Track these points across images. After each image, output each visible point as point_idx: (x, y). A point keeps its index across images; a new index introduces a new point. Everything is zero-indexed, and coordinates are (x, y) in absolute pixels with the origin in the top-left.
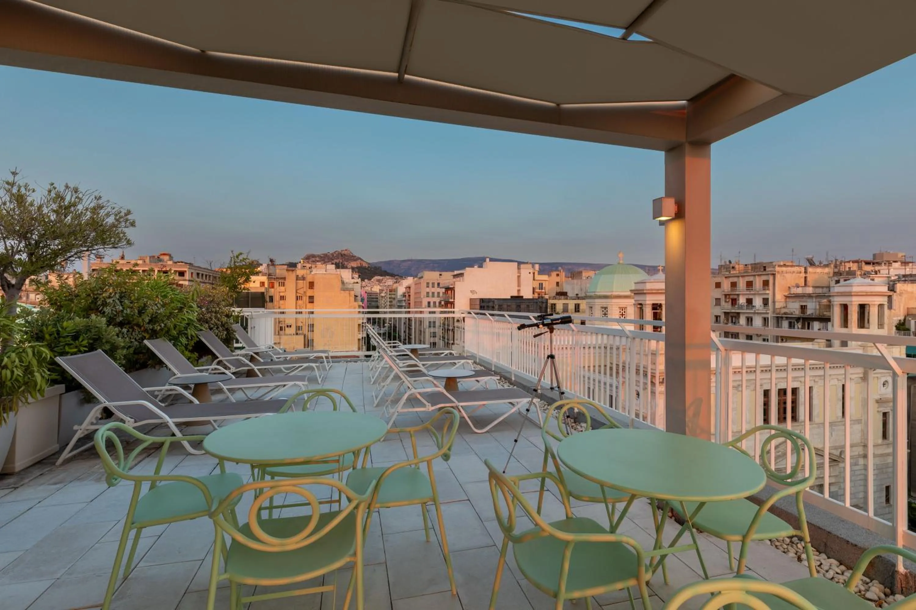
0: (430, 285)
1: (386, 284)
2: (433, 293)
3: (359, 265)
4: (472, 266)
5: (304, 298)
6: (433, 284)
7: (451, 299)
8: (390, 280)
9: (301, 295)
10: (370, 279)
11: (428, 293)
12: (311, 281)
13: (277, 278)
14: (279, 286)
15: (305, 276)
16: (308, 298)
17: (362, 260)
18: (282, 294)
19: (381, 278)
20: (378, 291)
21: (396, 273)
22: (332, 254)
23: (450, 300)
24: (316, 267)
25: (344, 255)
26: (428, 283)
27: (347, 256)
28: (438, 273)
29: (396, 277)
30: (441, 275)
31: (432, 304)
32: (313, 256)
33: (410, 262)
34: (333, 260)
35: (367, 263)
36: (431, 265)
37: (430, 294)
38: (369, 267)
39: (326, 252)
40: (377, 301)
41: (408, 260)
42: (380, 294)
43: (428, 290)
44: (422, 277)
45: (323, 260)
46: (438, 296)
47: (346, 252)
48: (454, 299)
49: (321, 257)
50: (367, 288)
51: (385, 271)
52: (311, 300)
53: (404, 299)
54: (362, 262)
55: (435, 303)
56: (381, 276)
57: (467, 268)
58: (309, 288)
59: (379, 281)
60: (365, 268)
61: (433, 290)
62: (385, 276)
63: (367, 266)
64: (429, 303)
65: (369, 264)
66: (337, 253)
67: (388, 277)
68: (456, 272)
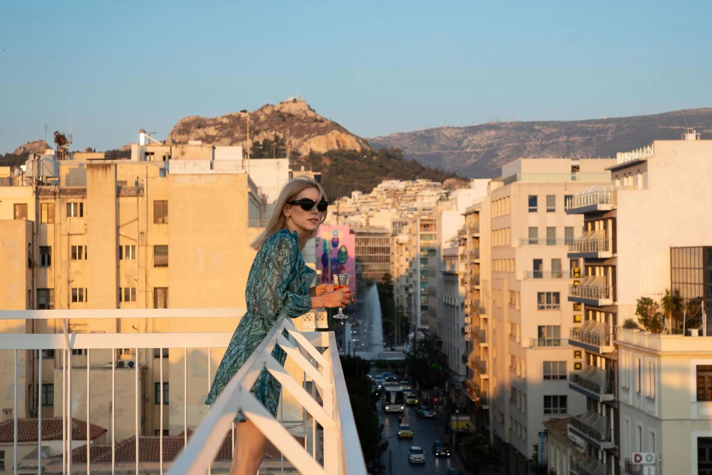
0: (542, 204)
1: (415, 205)
2: (551, 231)
3: (336, 147)
4: (678, 135)
5: (140, 252)
6: (551, 199)
7: (606, 249)
8: (427, 192)
9: (131, 243)
10: (366, 190)
11: (533, 231)
12: (160, 198)
13: (62, 192)
14: (69, 215)
15: (143, 181)
16: (151, 250)
17: (342, 130)
18: (76, 241)
19: (399, 185)
20: (389, 228)
21: (448, 168)
22: (255, 117)
23: (602, 254)
24: (183, 153)
25: (290, 115)
26: (533, 201)
27: (299, 120)
28: (568, 163)
29: (447, 181)
30: (575, 169)
31: (546, 267)
32: (200, 124)
33: (493, 133)
34: (257, 133)
35: (358, 138)
36: (562, 139)
37: (542, 234)
38: (364, 151)
39: (235, 111)
40: (387, 260)
41: (490, 127)
42: (394, 235)
43: (533, 220)
44: (513, 179)
45: (230, 135)
46: (569, 240)
47: (293, 109)
48: (614, 251)
49: (223, 126)
50: (353, 219)
51: (415, 163)
52: (161, 259)
53: (461, 250)
54: (343, 136)
55: (556, 263)
56: (402, 177)
57: (658, 144)
58: (156, 221)
59: (395, 194)
60: (352, 155)
61: (551, 220)
62: (414, 179)
63: (358, 149)
64: (537, 263)
65: (365, 141)
66: (268, 111)
67: (422, 182)
68: (623, 158)
